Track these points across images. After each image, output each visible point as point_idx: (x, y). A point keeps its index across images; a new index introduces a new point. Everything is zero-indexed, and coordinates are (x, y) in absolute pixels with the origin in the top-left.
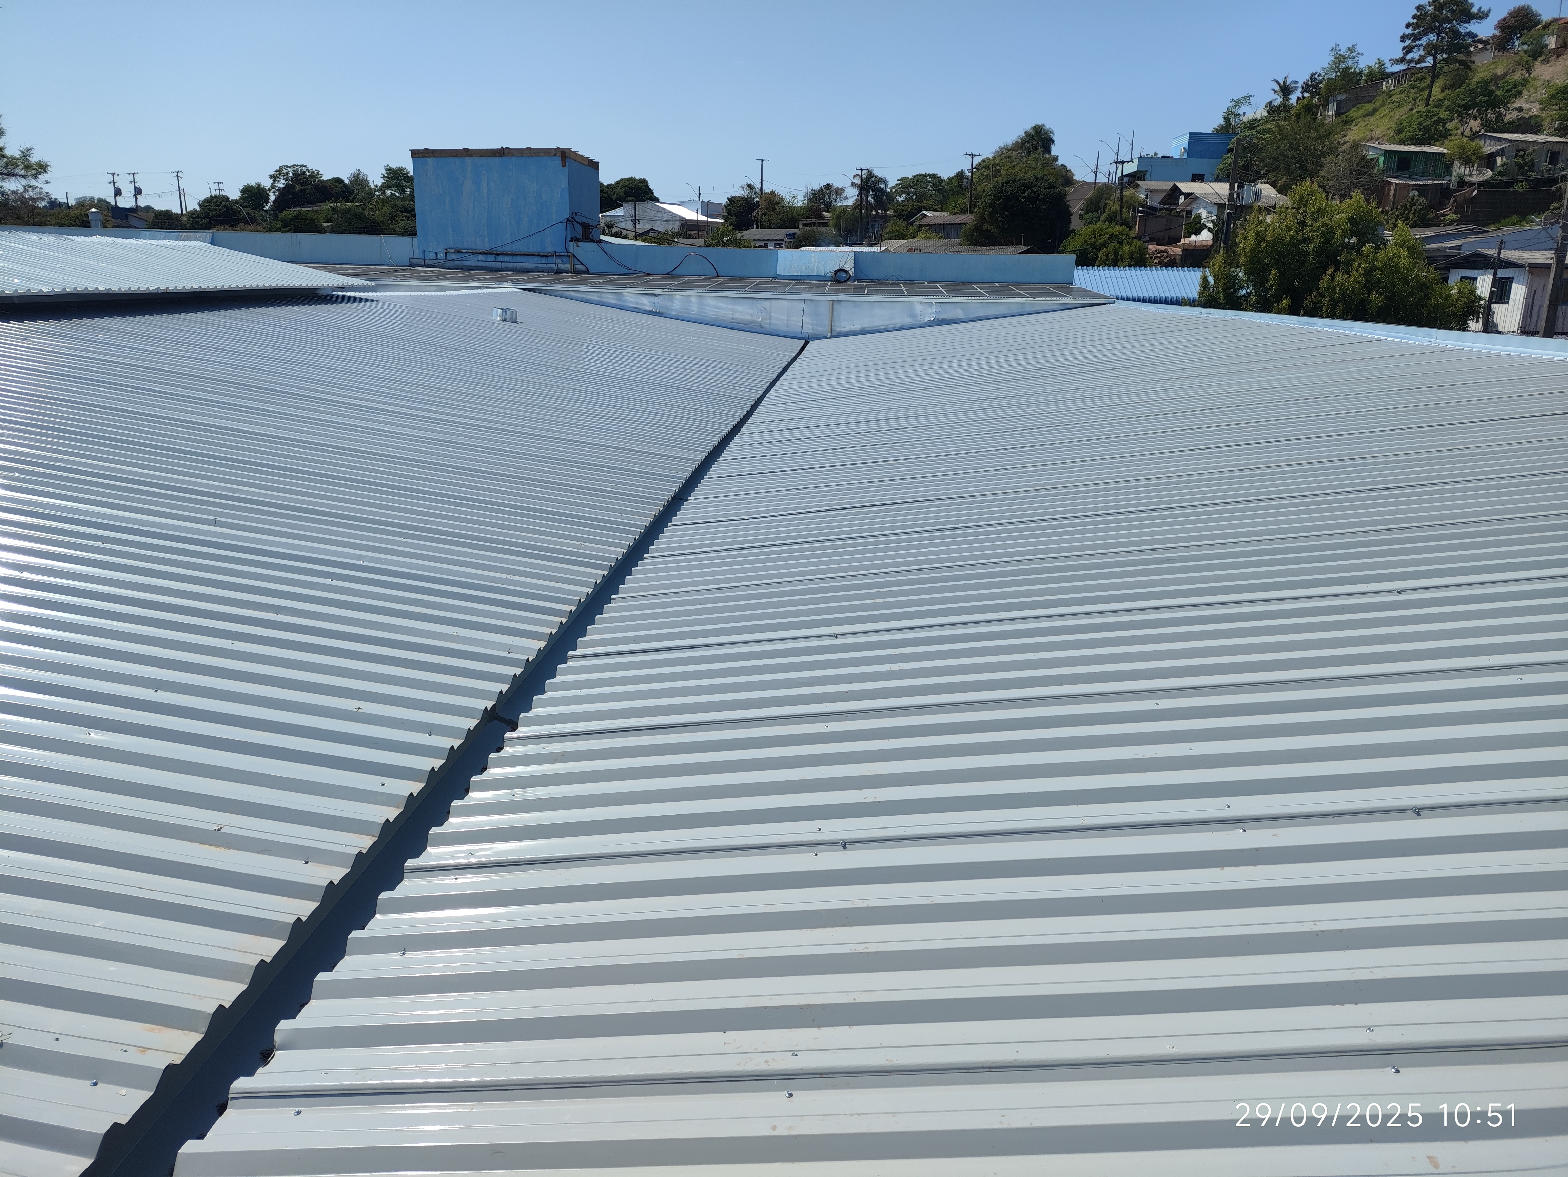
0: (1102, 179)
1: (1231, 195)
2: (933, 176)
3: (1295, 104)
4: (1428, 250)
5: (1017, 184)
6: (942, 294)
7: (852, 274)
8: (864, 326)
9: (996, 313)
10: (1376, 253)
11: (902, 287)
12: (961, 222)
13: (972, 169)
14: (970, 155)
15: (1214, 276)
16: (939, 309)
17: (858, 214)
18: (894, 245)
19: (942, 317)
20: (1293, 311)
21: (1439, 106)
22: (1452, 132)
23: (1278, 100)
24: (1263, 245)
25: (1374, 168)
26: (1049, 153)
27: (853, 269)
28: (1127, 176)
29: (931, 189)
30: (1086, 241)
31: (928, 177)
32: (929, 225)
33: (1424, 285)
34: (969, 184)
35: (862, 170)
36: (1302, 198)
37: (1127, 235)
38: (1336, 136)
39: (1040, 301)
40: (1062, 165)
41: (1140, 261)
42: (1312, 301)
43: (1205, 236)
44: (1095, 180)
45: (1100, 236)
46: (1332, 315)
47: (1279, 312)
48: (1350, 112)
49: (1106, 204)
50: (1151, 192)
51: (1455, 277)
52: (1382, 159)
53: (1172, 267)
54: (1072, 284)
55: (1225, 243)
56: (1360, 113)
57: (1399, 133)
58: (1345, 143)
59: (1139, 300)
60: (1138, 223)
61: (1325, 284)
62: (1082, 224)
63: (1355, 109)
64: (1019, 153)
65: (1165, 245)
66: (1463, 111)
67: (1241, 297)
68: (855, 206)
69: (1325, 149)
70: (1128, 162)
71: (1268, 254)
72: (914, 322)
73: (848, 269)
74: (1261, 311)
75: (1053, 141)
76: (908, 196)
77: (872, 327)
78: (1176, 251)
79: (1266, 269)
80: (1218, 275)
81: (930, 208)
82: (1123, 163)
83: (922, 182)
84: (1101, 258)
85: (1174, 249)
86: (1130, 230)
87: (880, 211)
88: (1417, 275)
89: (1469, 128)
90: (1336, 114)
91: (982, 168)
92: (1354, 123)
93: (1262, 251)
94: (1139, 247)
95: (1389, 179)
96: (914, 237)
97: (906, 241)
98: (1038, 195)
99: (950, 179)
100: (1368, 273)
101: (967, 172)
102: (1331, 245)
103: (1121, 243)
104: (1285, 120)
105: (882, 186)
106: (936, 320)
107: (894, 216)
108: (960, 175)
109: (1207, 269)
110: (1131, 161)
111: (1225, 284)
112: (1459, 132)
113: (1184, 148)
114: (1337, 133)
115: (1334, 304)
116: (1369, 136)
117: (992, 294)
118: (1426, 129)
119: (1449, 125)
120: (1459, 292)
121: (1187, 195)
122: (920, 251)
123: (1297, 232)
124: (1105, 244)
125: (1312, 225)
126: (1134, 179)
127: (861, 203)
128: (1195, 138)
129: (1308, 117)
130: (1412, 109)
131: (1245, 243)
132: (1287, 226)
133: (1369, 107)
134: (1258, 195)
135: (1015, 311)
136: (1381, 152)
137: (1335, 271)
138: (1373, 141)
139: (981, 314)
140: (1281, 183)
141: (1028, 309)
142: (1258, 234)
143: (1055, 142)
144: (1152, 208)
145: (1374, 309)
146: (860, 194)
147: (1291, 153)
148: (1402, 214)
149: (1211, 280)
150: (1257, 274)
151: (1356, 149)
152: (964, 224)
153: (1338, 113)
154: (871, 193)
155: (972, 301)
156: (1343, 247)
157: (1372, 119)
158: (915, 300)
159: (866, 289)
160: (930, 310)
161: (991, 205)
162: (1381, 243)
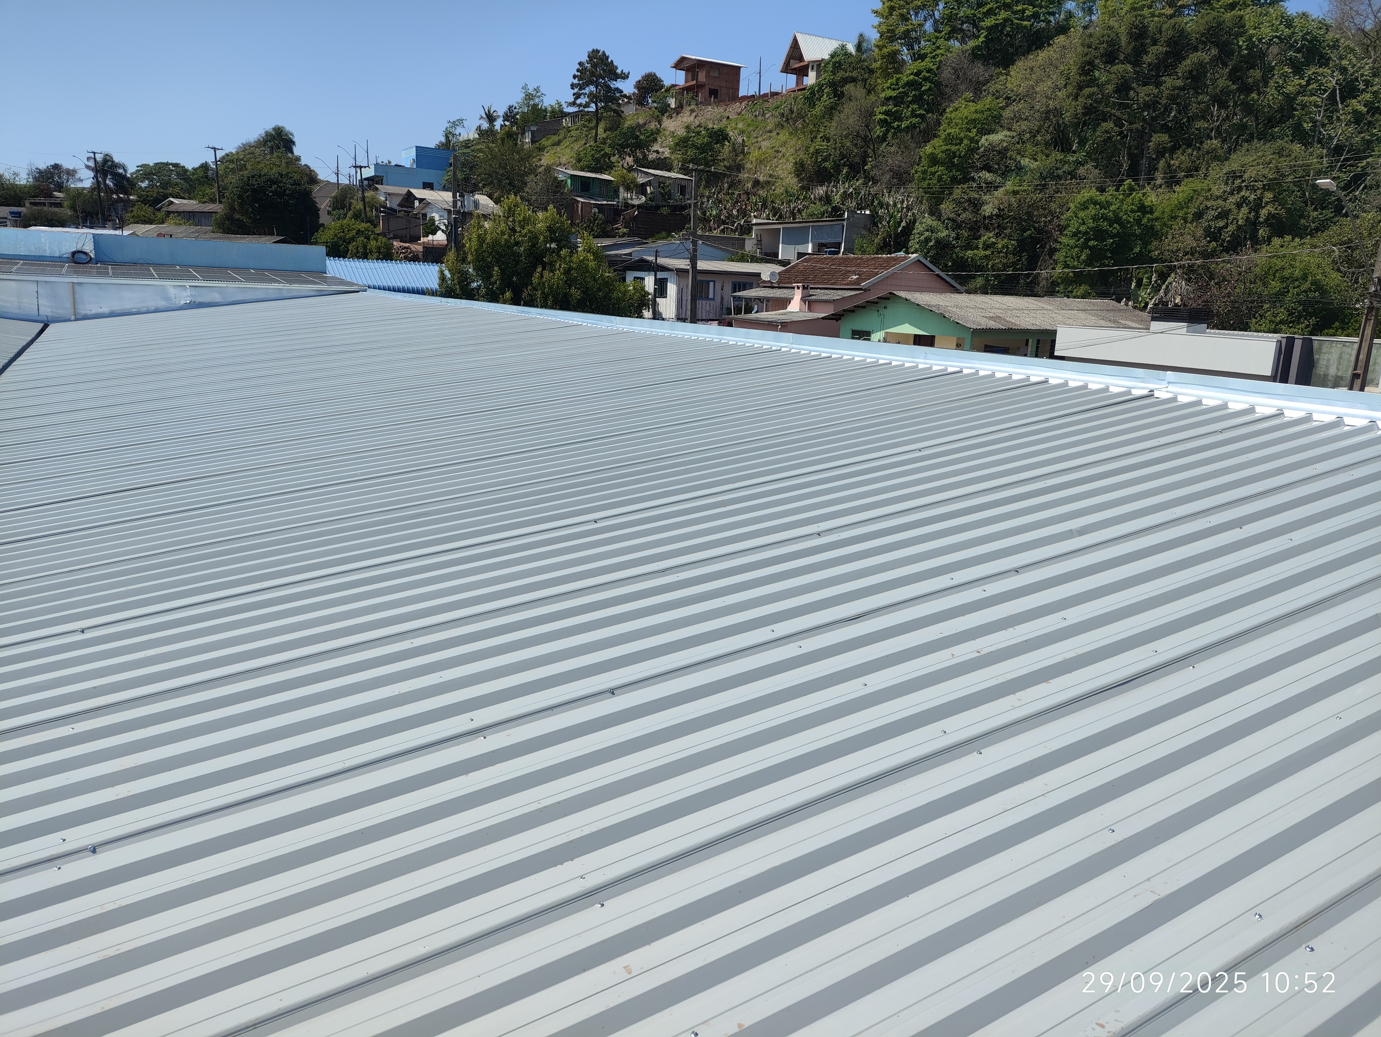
0: (344, 181)
1: (455, 202)
2: (176, 165)
3: (499, 130)
4: (610, 255)
5: (263, 179)
6: (195, 278)
7: (93, 256)
8: (114, 309)
9: (255, 298)
10: (571, 256)
11: (152, 270)
12: (211, 211)
13: (216, 162)
14: (212, 148)
15: (449, 271)
16: (194, 293)
17: (97, 197)
18: (142, 229)
19: (199, 300)
20: (516, 301)
21: (604, 143)
22: (615, 164)
23: (485, 125)
24: (485, 246)
25: (564, 188)
26: (292, 152)
27: (93, 252)
28: (365, 179)
29: (175, 177)
30: (336, 235)
31: (171, 166)
32: (177, 212)
33: (607, 282)
34: (215, 175)
35: (94, 153)
36: (510, 208)
37: (373, 231)
38: (534, 160)
39: (295, 287)
40: (305, 165)
41: (387, 255)
42: (529, 294)
43: (440, 237)
44: (338, 181)
45: (348, 231)
46: (545, 306)
47: (505, 302)
48: (542, 140)
49: (351, 203)
50: (389, 195)
51: (630, 276)
52: (569, 181)
53: (414, 261)
54: (326, 273)
55: (455, 244)
56: (549, 142)
57: (579, 162)
58: (541, 166)
59: (389, 289)
60: (381, 222)
61: (536, 280)
62: (331, 220)
63: (545, 139)
64: (262, 150)
65: (408, 243)
66: (621, 149)
67: (473, 289)
68: (92, 189)
69: (526, 170)
70: (365, 167)
71: (490, 254)
72: (169, 305)
73: (88, 251)
74: (491, 302)
75: (294, 143)
76: (151, 183)
77: (122, 310)
78: (417, 248)
79: (489, 267)
80: (453, 270)
81: (176, 195)
82: (361, 167)
83: (165, 170)
84: (352, 251)
85: (416, 246)
86: (375, 227)
87: (121, 196)
88: (602, 275)
89: (626, 162)
90: (532, 141)
91: (227, 162)
92: (546, 150)
93: (485, 251)
94: (385, 243)
95: (576, 198)
96: (163, 223)
97: (154, 226)
98: (285, 190)
99: (195, 169)
100: (567, 272)
101: (211, 164)
102: (537, 249)
103: (368, 238)
104: (493, 142)
105: (121, 171)
106: (192, 303)
107: (138, 201)
108: (205, 166)
109: (444, 265)
110: (368, 166)
111: (458, 278)
112: (620, 165)
113: (413, 159)
114: (533, 157)
115: (545, 297)
116: (558, 162)
117: (248, 280)
118: (597, 160)
119: (613, 159)
120: (634, 289)
121: (421, 200)
122: (171, 236)
123: (510, 237)
124: (353, 239)
125: (520, 232)
126: (373, 182)
127: (97, 187)
128: (420, 151)
129: (511, 142)
130: (586, 144)
131: (471, 243)
132: (501, 231)
133: (555, 138)
134: (476, 204)
135: (273, 296)
136: (568, 176)
137: (543, 270)
138: (562, 166)
139: (239, 297)
140: (496, 195)
141: (286, 294)
142: (479, 236)
143: (296, 144)
144: (391, 209)
145: (575, 301)
146: (96, 177)
147: (501, 172)
148: (589, 226)
149: (447, 273)
150: (484, 270)
151: (550, 171)
152: (214, 212)
153: (533, 141)
154: (109, 177)
155: (228, 285)
156: (547, 251)
157: (558, 148)
158: (168, 283)
159: (110, 271)
160: (184, 294)
161: (240, 197)
162: (573, 248)
